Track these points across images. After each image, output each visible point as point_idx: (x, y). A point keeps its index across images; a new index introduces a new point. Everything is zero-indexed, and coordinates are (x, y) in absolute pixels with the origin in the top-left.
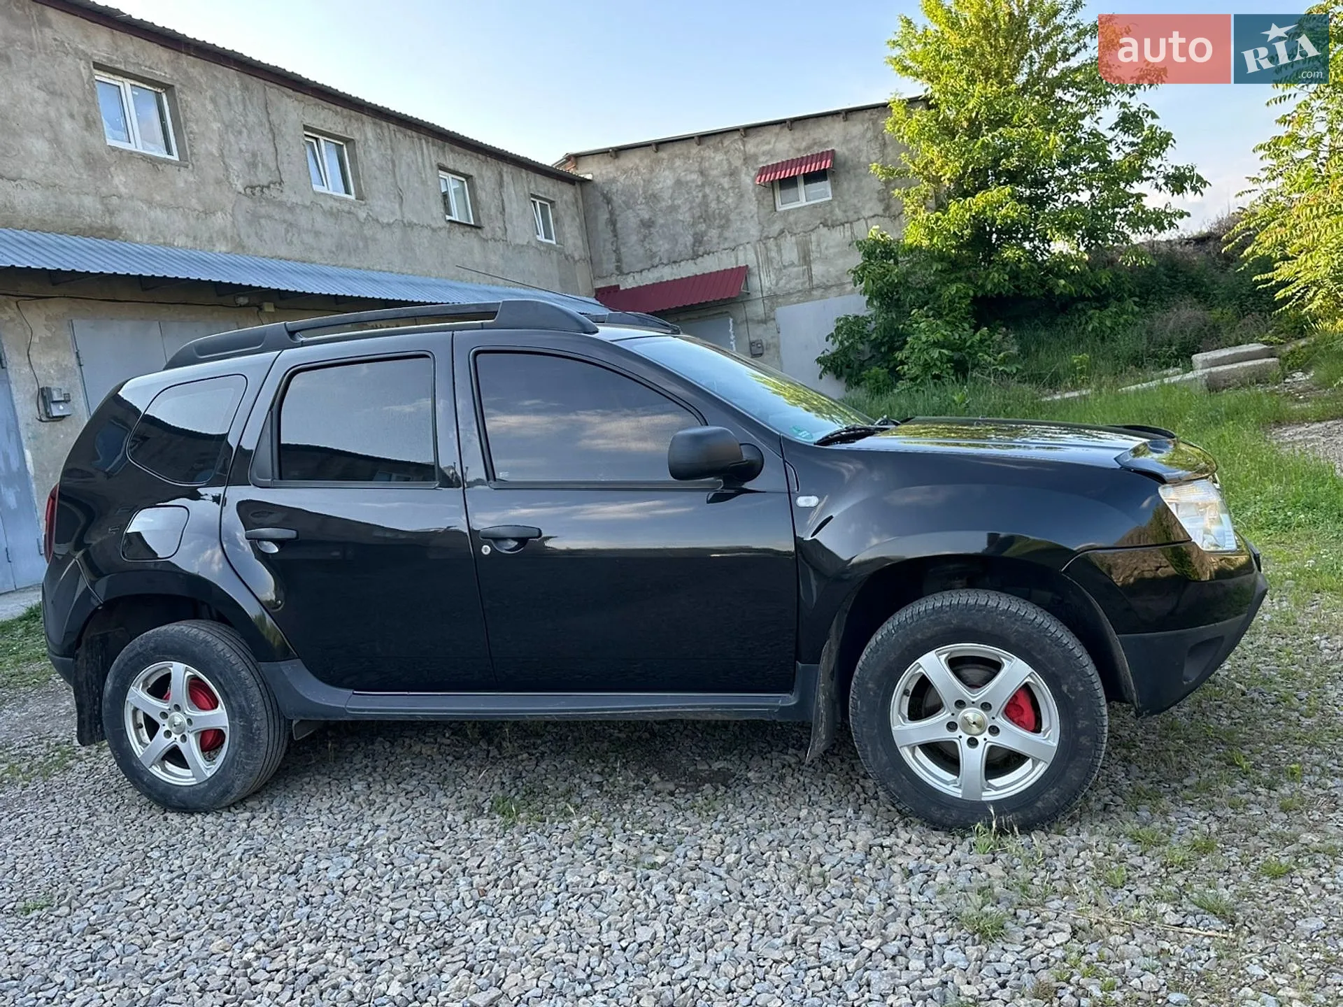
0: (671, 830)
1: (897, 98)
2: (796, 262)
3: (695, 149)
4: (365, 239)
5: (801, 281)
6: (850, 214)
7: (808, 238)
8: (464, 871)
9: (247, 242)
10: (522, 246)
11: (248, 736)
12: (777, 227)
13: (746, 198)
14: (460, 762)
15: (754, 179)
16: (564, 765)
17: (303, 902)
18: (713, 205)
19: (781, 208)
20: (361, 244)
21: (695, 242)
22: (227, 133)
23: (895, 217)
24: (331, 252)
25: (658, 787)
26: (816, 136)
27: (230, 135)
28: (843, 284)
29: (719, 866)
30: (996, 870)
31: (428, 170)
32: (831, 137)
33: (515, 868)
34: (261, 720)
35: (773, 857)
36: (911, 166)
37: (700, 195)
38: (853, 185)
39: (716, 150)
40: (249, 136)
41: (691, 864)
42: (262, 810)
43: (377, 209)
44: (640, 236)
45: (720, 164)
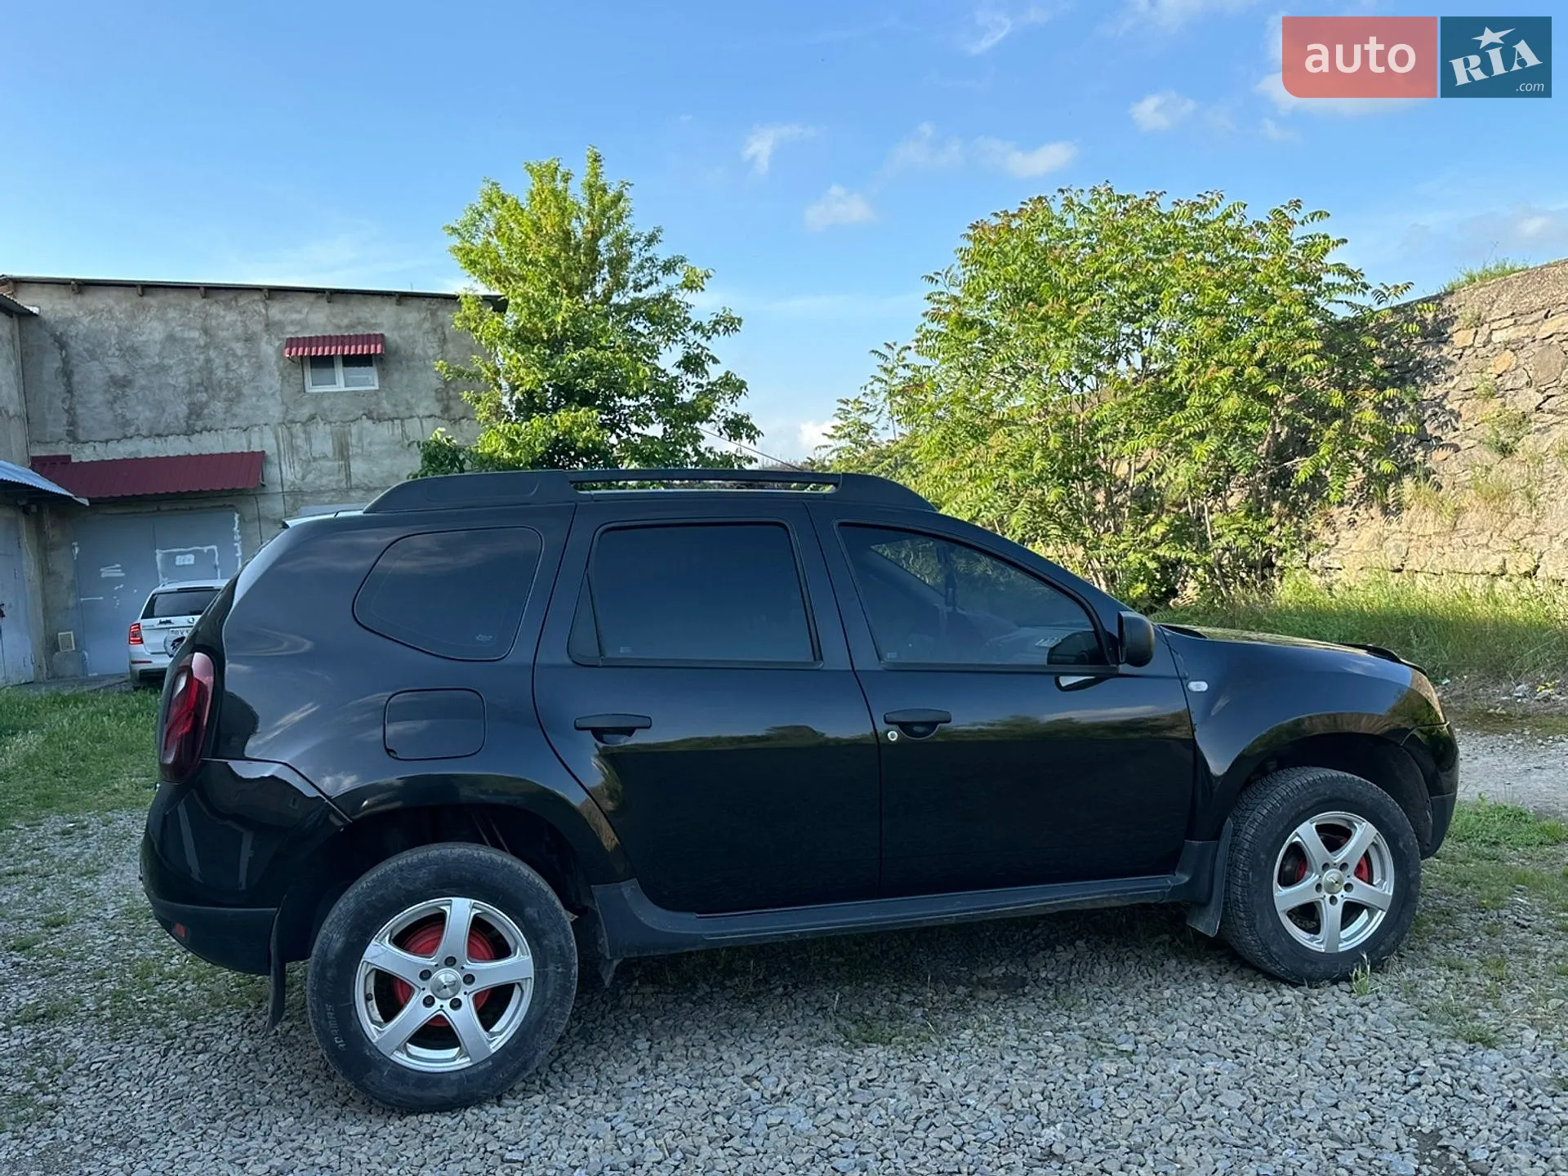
1: (471, 293)
2: (330, 455)
3: (197, 302)
5: (336, 478)
7: (347, 429)
12: (306, 412)
13: (266, 371)
15: (281, 351)
18: (220, 373)
19: (312, 389)
21: (190, 414)
23: (455, 421)
26: (361, 314)
32: (379, 320)
36: (484, 370)
37: (202, 357)
38: (406, 378)
39: (228, 307)
44: (109, 397)
45: (233, 324)
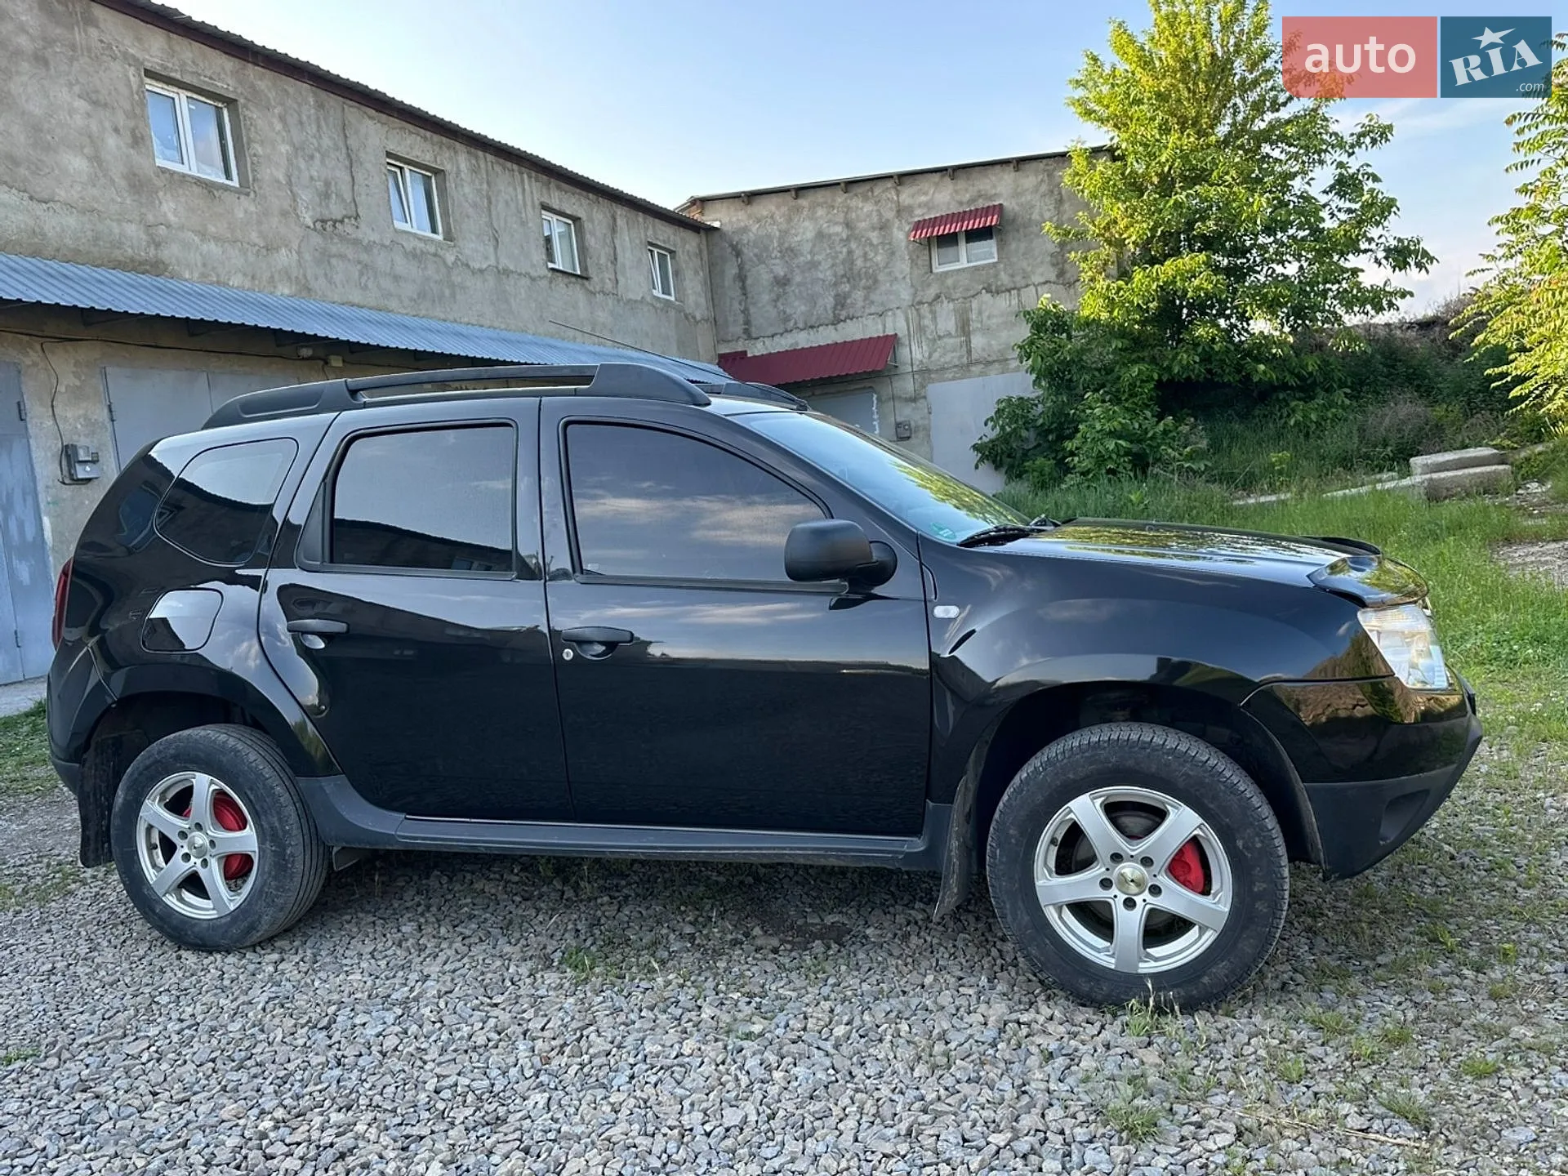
0: (772, 994)
1: (1079, 146)
2: (953, 333)
3: (840, 198)
4: (452, 286)
5: (958, 354)
6: (1018, 278)
7: (968, 305)
8: (525, 1034)
9: (314, 285)
10: (636, 301)
11: (280, 864)
12: (932, 292)
13: (897, 254)
14: (529, 903)
15: (908, 235)
16: (651, 912)
17: (333, 1063)
18: (859, 263)
19: (938, 269)
20: (447, 292)
21: (836, 305)
22: (296, 157)
23: (1070, 285)
24: (411, 299)
25: (759, 942)
26: (981, 187)
27: (301, 160)
28: (1007, 360)
29: (826, 1040)
30: (1151, 1056)
31: (529, 208)
32: (998, 190)
33: (585, 1033)
34: (295, 845)
35: (890, 1031)
36: (1091, 226)
37: (845, 250)
38: (1023, 246)
39: (866, 199)
40: (322, 161)
41: (793, 1036)
42: (293, 951)
43: (467, 251)
44: (773, 295)
45: (869, 215)
